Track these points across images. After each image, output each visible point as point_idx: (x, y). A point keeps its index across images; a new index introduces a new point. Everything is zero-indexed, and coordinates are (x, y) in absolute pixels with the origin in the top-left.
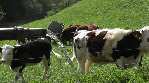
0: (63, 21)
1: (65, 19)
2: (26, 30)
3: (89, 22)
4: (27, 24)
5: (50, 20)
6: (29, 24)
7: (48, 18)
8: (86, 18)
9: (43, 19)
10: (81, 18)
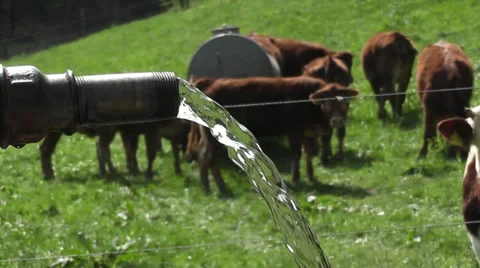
0: (281, 30)
1: (290, 16)
2: (57, 87)
3: (436, 32)
4: (63, 48)
5: (196, 21)
6: (73, 46)
7: (189, 14)
8: (418, 13)
9: (154, 21)
10: (387, 12)
